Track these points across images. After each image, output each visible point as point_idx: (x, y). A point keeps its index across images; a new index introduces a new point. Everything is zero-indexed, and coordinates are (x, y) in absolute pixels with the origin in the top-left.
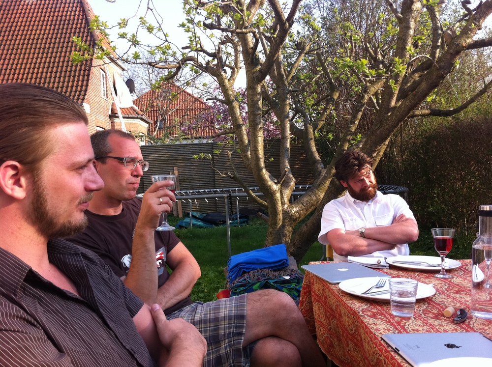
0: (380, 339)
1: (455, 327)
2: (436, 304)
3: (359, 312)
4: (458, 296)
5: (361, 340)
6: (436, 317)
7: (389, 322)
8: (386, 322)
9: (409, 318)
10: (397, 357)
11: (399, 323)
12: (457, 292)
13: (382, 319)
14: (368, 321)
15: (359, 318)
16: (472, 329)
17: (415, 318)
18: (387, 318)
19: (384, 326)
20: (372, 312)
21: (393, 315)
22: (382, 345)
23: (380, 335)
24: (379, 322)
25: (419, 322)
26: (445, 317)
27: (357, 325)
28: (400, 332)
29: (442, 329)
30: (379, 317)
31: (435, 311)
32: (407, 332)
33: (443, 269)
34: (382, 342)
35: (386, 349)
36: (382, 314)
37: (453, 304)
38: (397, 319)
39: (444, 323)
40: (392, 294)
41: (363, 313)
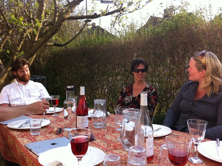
0: (24, 146)
1: (57, 136)
2: (50, 127)
3: (16, 136)
4: (60, 123)
5: (16, 149)
6: (50, 133)
7: (29, 138)
8: (28, 139)
9: (38, 135)
10: (31, 153)
11: (33, 138)
12: (60, 121)
13: (26, 138)
14: (20, 139)
15: (15, 138)
16: (63, 136)
17: (41, 135)
18: (28, 137)
19: (27, 140)
20: (22, 135)
21: (31, 135)
22: (24, 148)
23: (24, 145)
24: (24, 139)
25: (42, 136)
26: (53, 132)
27: (14, 142)
28: (33, 142)
29: (51, 137)
30: (25, 137)
31: (49, 131)
32: (36, 141)
33: (55, 112)
34: (25, 147)
35: (26, 150)
36: (26, 135)
37: (57, 127)
38: (33, 136)
39: (52, 135)
40: (30, 126)
41: (17, 136)
